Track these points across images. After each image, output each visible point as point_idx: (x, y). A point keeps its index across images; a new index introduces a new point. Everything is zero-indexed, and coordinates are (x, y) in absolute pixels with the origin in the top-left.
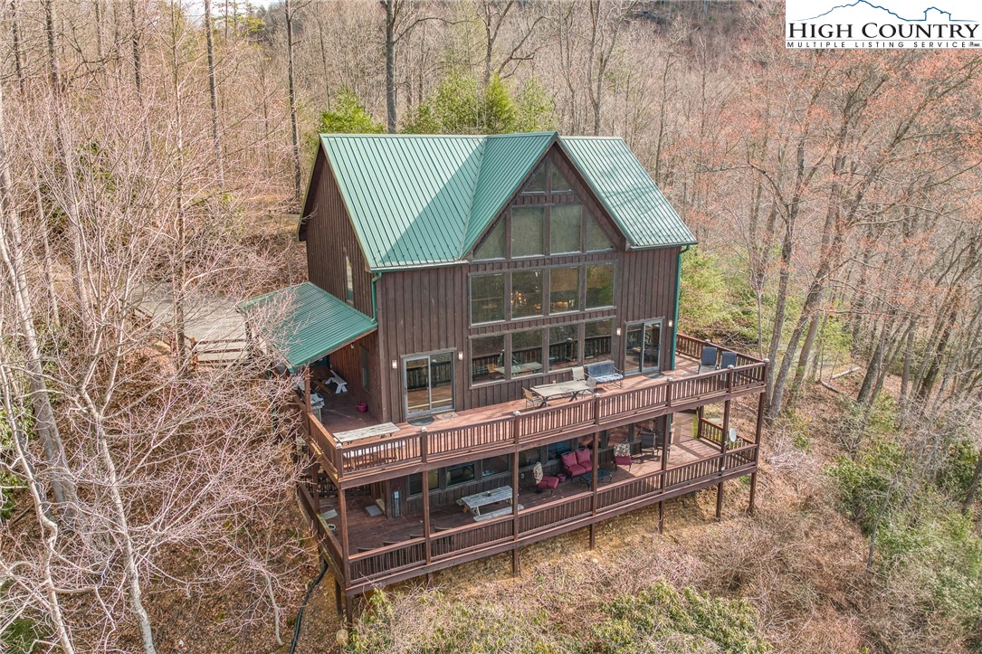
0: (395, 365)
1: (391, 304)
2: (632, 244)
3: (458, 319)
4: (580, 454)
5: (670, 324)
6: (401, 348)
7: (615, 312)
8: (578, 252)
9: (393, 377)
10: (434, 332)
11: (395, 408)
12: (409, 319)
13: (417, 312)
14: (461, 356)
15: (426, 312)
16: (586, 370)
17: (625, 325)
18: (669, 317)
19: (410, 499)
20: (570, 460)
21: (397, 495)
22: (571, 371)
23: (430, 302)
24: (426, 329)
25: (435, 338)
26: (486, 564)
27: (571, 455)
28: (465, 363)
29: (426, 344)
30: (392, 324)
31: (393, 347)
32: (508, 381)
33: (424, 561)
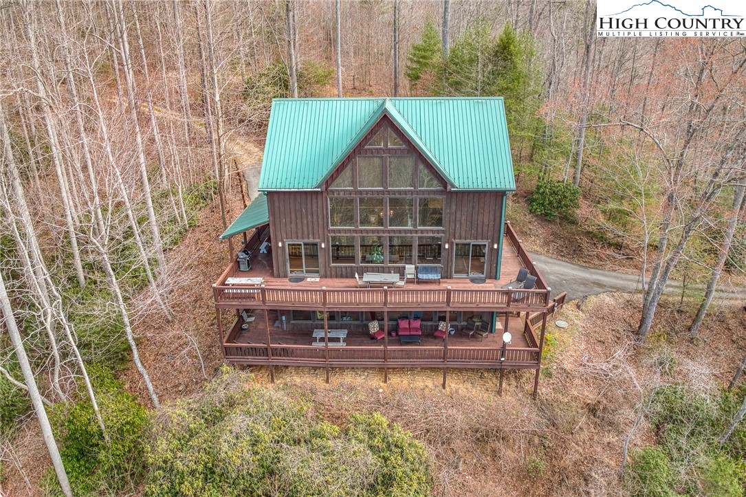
0: (280, 245)
1: (277, 209)
2: (453, 186)
3: (321, 223)
4: (412, 321)
5: (496, 246)
6: (285, 236)
7: (443, 232)
8: (412, 188)
9: (280, 251)
10: (305, 229)
11: (281, 269)
12: (288, 219)
13: (293, 215)
14: (323, 246)
15: (299, 216)
16: (416, 268)
17: (452, 243)
18: (495, 241)
19: (292, 322)
20: (404, 324)
21: (284, 318)
22: (404, 268)
23: (302, 211)
24: (300, 227)
25: (306, 232)
26: (315, 371)
27: (404, 321)
28: (327, 250)
29: (300, 235)
30: (277, 221)
31: (278, 234)
32: (357, 266)
33: (267, 358)
